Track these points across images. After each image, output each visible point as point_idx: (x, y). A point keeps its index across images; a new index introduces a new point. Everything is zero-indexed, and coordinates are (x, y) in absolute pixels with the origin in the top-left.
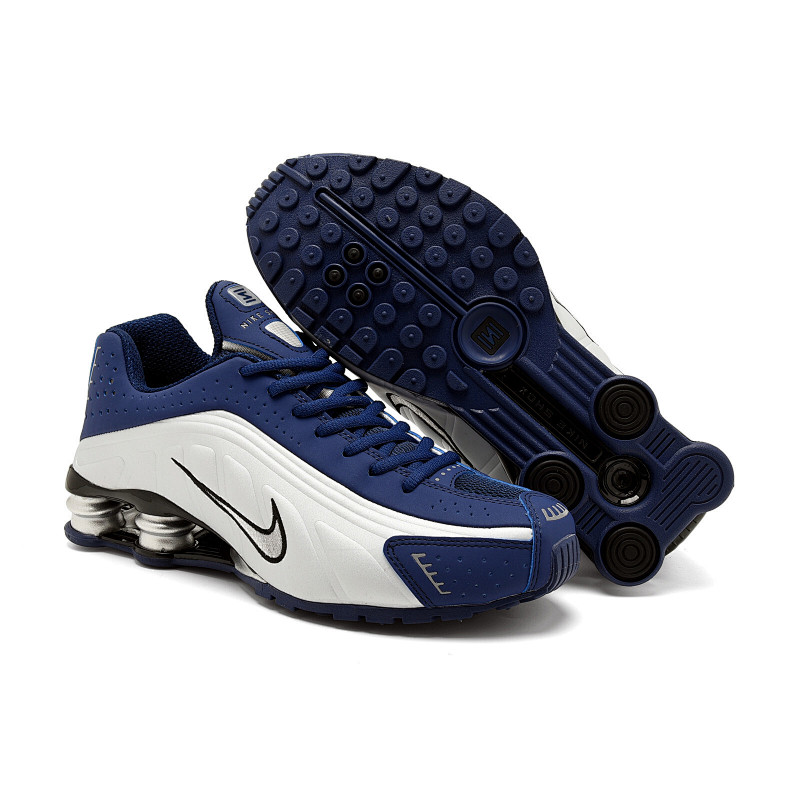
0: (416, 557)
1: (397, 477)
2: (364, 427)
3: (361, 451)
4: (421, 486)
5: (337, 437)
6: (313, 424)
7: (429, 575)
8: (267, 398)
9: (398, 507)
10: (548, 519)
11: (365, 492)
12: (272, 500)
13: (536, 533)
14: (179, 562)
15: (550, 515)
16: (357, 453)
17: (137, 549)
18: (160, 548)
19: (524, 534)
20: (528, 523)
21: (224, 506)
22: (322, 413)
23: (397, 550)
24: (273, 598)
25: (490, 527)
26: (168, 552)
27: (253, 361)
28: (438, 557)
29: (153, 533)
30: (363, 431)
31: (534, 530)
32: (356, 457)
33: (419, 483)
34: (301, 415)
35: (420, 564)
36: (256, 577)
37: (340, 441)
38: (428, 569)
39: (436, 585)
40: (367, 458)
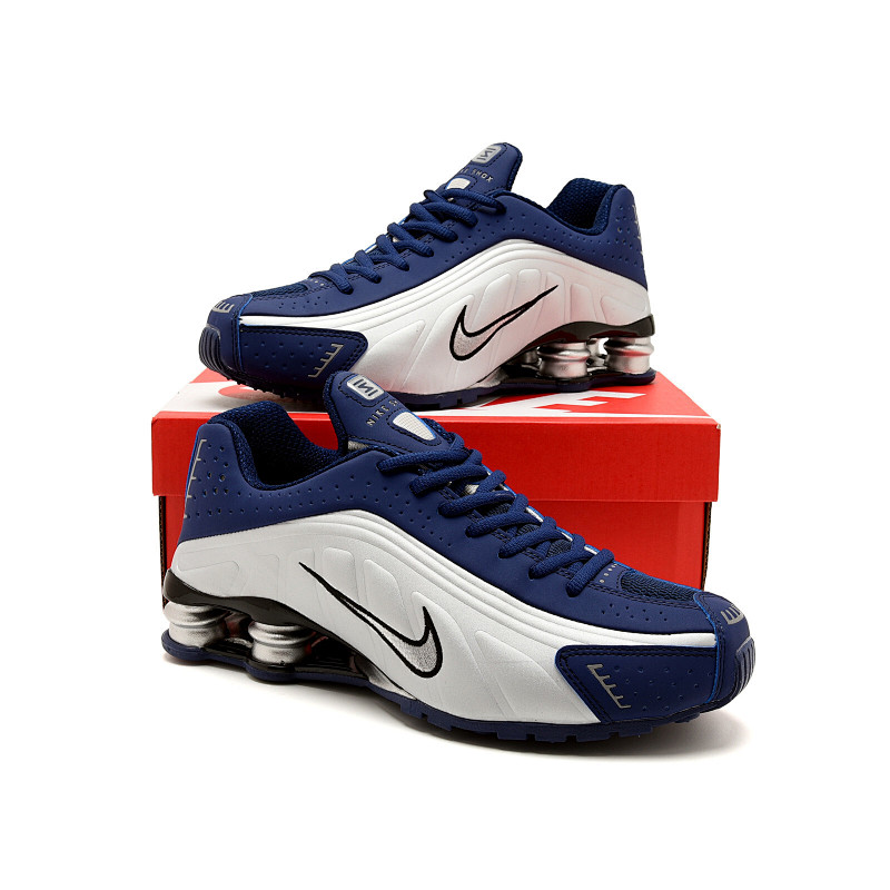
0: (592, 668)
1: (559, 579)
2: (516, 525)
3: (518, 552)
4: (587, 589)
5: (490, 536)
6: (464, 523)
7: (607, 688)
8: (410, 496)
9: (565, 613)
10: (730, 622)
11: (527, 597)
12: (424, 608)
13: (719, 639)
14: (299, 676)
15: (730, 618)
16: (514, 554)
17: (250, 662)
18: (279, 661)
19: (706, 639)
20: (709, 628)
21: (365, 616)
22: (471, 511)
23: (571, 661)
24: (424, 716)
25: (669, 634)
26: (288, 664)
27: (392, 454)
28: (617, 667)
29: (268, 644)
30: (515, 529)
31: (717, 635)
32: (513, 558)
33: (585, 586)
34: (450, 514)
35: (597, 677)
36: (401, 693)
37: (493, 542)
38: (606, 682)
39: (615, 698)
40: (525, 560)
